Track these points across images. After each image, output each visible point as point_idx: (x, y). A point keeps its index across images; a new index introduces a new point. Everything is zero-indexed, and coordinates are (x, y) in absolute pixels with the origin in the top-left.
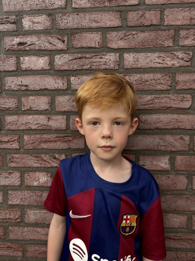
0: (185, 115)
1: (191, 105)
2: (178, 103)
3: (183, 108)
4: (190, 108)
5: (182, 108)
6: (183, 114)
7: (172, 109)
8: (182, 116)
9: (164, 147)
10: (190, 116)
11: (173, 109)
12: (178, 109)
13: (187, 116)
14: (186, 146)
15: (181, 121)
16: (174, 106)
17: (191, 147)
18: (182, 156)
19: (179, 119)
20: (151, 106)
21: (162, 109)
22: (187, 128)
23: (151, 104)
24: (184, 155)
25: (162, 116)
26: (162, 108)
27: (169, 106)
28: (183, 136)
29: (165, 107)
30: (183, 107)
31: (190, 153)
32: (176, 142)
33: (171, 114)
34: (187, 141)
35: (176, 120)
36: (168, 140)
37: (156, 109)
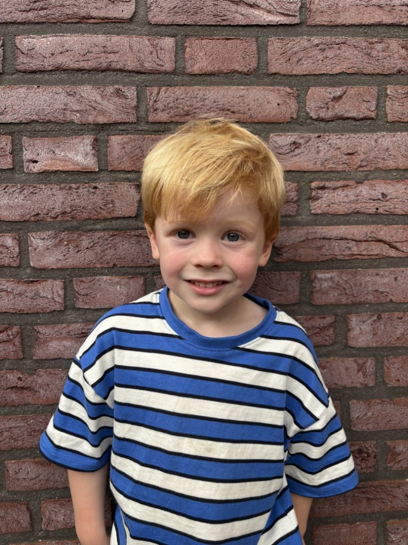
0: (122, 37)
1: (135, 13)
2: (103, 6)
3: (118, 19)
4: (132, 18)
5: (115, 18)
6: (118, 34)
7: (92, 21)
8: (115, 38)
9: (78, 115)
10: (135, 39)
11: (95, 21)
12: (106, 21)
13: (127, 39)
14: (129, 111)
15: (115, 49)
16: (94, 13)
17: (142, 114)
18: (122, 136)
19: (109, 44)
20: (42, 13)
21: (69, 21)
22: (130, 68)
23: (42, 9)
24: (127, 134)
25: (68, 38)
26: (68, 18)
27: (83, 13)
28: (121, 87)
29: (74, 15)
30: (116, 15)
31: (140, 128)
32: (105, 103)
33: (91, 33)
34: (132, 99)
35: (104, 47)
36: (86, 96)
37: (55, 21)
